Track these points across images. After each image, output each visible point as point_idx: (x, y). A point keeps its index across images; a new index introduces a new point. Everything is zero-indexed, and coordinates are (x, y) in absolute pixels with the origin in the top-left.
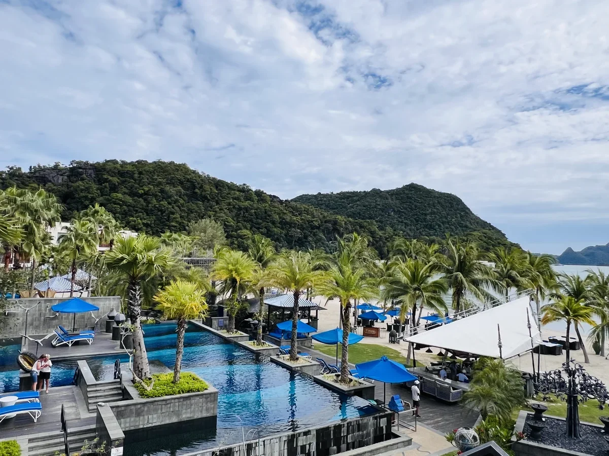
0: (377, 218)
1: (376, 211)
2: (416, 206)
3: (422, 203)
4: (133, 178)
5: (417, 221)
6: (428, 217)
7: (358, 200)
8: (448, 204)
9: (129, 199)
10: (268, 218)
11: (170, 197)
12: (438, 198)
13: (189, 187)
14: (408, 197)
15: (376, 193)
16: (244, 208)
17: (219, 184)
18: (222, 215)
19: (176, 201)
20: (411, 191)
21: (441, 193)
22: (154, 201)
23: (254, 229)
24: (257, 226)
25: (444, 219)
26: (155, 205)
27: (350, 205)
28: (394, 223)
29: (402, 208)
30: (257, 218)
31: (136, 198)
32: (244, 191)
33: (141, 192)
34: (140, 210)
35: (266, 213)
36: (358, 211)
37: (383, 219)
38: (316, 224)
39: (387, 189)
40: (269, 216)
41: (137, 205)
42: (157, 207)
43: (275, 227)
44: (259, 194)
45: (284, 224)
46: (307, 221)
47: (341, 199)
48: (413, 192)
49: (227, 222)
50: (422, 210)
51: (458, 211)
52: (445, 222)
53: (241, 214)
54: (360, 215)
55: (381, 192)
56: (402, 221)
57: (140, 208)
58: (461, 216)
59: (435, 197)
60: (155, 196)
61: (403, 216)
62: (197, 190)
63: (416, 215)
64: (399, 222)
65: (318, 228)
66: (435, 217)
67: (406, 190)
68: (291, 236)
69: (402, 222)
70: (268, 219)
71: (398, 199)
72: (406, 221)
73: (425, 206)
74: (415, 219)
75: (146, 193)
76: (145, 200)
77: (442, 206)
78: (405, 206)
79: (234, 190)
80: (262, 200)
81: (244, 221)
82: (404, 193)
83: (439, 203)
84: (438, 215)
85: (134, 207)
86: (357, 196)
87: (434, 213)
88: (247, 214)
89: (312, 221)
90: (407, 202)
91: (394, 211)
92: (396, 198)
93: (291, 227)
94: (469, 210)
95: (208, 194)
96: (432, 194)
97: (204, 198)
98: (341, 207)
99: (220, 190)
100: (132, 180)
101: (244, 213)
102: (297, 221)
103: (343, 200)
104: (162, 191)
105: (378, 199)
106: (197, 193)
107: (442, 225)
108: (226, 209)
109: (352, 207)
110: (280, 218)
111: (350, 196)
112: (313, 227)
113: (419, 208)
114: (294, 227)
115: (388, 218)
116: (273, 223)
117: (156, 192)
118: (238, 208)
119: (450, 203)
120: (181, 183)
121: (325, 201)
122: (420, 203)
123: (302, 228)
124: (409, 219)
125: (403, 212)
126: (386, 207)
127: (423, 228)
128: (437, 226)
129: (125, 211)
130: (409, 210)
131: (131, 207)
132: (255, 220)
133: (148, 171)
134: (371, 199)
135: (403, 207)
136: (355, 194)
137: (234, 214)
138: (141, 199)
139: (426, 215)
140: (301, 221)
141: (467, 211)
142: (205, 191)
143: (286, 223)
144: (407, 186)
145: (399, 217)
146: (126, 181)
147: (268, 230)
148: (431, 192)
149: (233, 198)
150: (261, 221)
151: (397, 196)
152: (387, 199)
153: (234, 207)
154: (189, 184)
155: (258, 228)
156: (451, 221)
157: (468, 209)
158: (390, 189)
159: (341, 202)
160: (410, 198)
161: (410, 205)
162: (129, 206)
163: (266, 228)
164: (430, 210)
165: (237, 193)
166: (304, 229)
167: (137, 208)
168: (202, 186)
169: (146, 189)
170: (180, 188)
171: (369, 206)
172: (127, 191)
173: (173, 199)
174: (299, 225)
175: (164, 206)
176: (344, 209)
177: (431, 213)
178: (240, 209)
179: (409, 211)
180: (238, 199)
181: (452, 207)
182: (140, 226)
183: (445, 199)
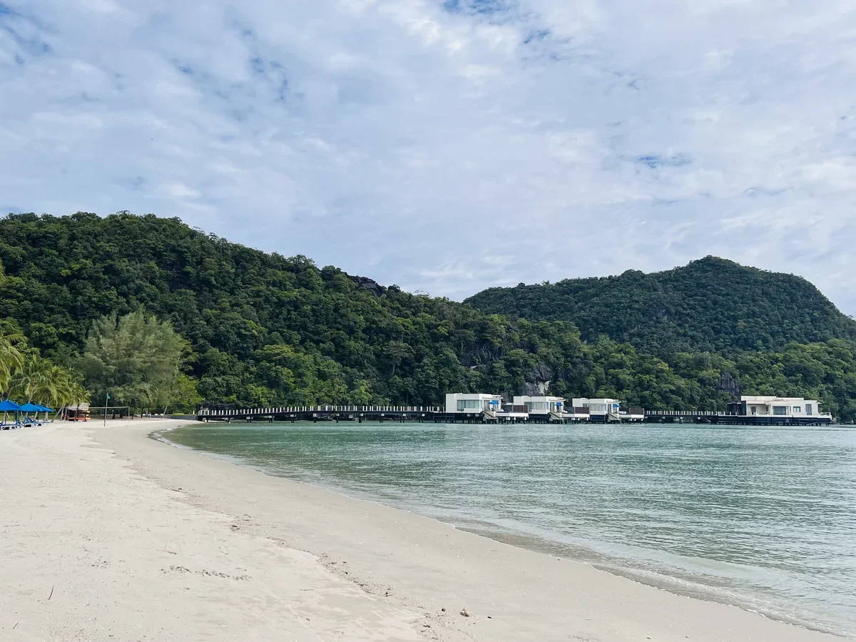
0: (633, 328)
1: (631, 315)
2: (715, 303)
3: (727, 294)
4: (56, 248)
5: (717, 332)
6: (741, 324)
7: (597, 295)
8: (784, 296)
9: (40, 288)
10: (339, 320)
11: (125, 282)
12: (763, 284)
13: (174, 262)
14: (700, 286)
15: (632, 278)
16: (289, 302)
17: (242, 257)
18: (235, 315)
19: (139, 290)
20: (707, 271)
21: (770, 275)
22: (90, 290)
23: (308, 343)
24: (316, 338)
25: (776, 328)
26: (90, 298)
27: (579, 304)
28: (669, 338)
29: (685, 306)
30: (317, 322)
31: (54, 285)
32: (299, 269)
33: (65, 272)
34: (58, 309)
35: (336, 310)
36: (594, 315)
37: (646, 331)
38: (443, 330)
39: (657, 271)
40: (343, 316)
41: (53, 298)
42: (94, 302)
43: (356, 339)
44: (330, 275)
45: (374, 332)
46: (427, 326)
47: (563, 293)
48: (710, 274)
49: (245, 329)
50: (728, 309)
51: (807, 310)
52: (778, 332)
53: (281, 313)
54: (598, 324)
55: (643, 276)
56: (685, 332)
57: (60, 305)
58: (813, 320)
59: (756, 281)
60: (94, 280)
61: (687, 322)
62: (188, 269)
63: (716, 319)
64: (678, 334)
65: (446, 339)
66: (757, 323)
67: (696, 271)
68: (389, 357)
69: (685, 335)
70: (340, 323)
71: (679, 290)
72: (695, 333)
73: (735, 302)
74: (713, 328)
75: (77, 275)
76: (72, 289)
77: (772, 300)
78: (692, 302)
79: (276, 267)
80: (335, 286)
81: (289, 327)
82: (691, 277)
83: (765, 293)
84: (763, 319)
85: (47, 302)
86: (593, 287)
87: (754, 315)
88: (294, 315)
89: (436, 327)
90: (695, 295)
91: (668, 312)
92: (675, 287)
93: (388, 338)
94: (833, 307)
95: (212, 276)
96: (750, 276)
97: (202, 285)
98: (562, 309)
99: (244, 267)
100: (54, 252)
101: (289, 312)
102: (404, 326)
103: (566, 296)
104: (109, 270)
105: (637, 291)
106: (188, 273)
107: (770, 338)
108: (248, 303)
109: (582, 309)
110: (367, 320)
111: (581, 289)
112: (436, 338)
113: (722, 306)
114: (395, 339)
115: (656, 327)
116: (351, 331)
117: (97, 272)
118: (275, 303)
119: (789, 294)
120: (157, 255)
121: (530, 299)
122: (723, 296)
123: (413, 341)
124: (700, 328)
125: (688, 315)
126: (651, 306)
127: (731, 346)
128: (760, 342)
129: (26, 310)
130: (701, 310)
131: (41, 302)
132: (311, 327)
133: (89, 234)
134: (621, 291)
135: (688, 304)
136: (591, 282)
137: (265, 314)
138: (65, 288)
139: (735, 319)
140: (413, 327)
141: (827, 308)
142: (206, 270)
143: (380, 330)
144: (697, 262)
145: (679, 325)
146: (41, 253)
147: (338, 345)
148: (746, 272)
149: (268, 283)
150: (325, 328)
151: (675, 283)
152: (655, 290)
153: (267, 300)
154: (172, 257)
155: (317, 342)
156: (792, 329)
157: (829, 303)
158: (663, 270)
159: (561, 300)
160: (704, 286)
161: (702, 300)
162: (37, 300)
163: (333, 340)
164: (745, 309)
165: (280, 273)
166: (417, 342)
167: (53, 304)
168: (202, 259)
169: (76, 266)
170: (153, 264)
171: (616, 306)
172: (39, 272)
173: (132, 285)
174: (406, 334)
175: (111, 300)
176: (568, 313)
177: (748, 315)
178: (280, 304)
179: (700, 313)
180: (280, 285)
181: (793, 301)
182: (50, 340)
183: (778, 286)
